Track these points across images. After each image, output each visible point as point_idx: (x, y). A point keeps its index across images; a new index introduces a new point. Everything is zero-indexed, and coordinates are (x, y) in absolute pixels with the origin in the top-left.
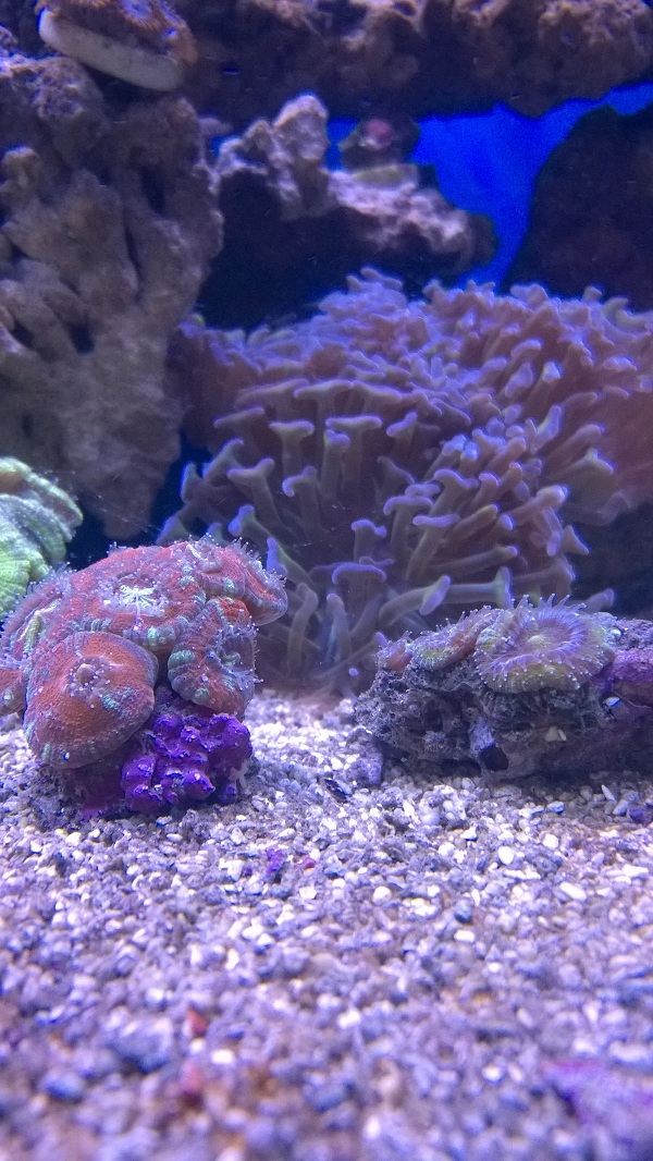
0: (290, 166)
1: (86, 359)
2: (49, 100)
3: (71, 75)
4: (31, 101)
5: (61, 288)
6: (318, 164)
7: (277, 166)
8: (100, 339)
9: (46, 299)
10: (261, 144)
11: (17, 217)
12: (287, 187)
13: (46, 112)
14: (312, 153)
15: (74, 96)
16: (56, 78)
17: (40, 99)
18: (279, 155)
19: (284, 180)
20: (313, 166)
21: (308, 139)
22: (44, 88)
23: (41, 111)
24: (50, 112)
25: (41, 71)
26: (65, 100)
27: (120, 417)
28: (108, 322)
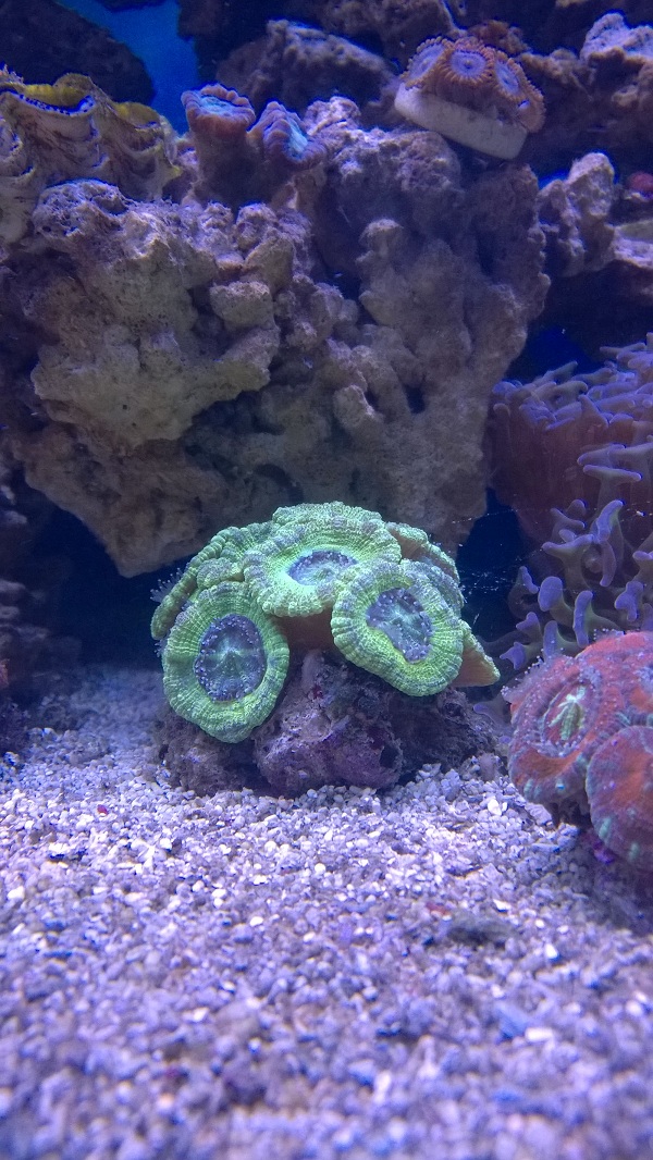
0: (578, 223)
1: (420, 419)
2: (414, 173)
3: (437, 149)
4: (392, 174)
5: (404, 352)
6: (605, 220)
7: (569, 224)
8: (434, 400)
9: (392, 363)
10: (556, 203)
11: (373, 285)
12: (576, 243)
13: (410, 185)
14: (599, 210)
15: (441, 169)
16: (423, 152)
17: (405, 172)
18: (570, 213)
19: (574, 238)
20: (598, 222)
21: (596, 195)
22: (408, 161)
23: (405, 184)
24: (416, 185)
25: (405, 146)
26: (433, 174)
27: (445, 476)
28: (444, 384)
